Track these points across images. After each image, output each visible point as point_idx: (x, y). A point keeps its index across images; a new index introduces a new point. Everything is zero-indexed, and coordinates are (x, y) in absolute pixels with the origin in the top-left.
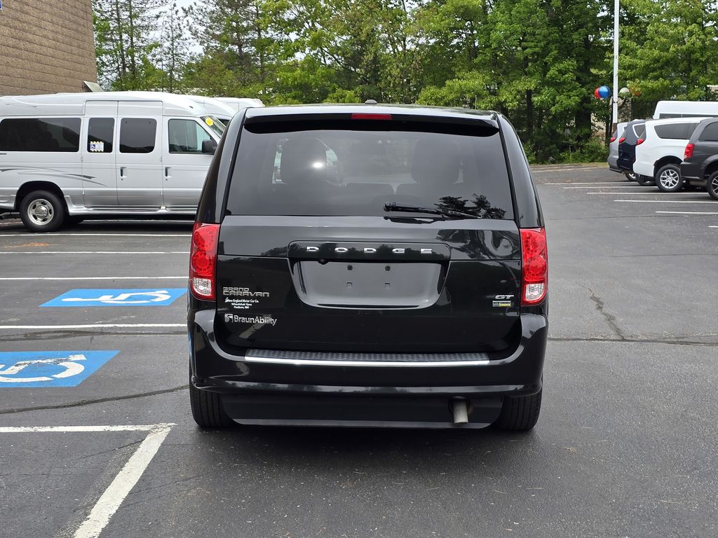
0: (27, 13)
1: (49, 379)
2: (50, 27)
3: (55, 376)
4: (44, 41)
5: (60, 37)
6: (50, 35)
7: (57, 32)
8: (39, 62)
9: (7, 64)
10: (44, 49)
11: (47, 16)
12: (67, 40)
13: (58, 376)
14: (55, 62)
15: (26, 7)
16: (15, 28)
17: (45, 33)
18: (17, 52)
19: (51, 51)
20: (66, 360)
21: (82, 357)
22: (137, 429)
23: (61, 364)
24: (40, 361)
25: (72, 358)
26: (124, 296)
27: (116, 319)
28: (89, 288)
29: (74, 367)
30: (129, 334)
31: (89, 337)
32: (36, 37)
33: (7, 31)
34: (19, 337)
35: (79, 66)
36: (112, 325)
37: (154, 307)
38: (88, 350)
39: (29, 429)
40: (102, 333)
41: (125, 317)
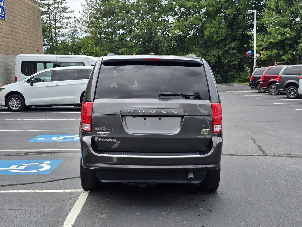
0: (16, 21)
1: (37, 171)
2: (25, 26)
3: (39, 170)
4: (22, 32)
5: (29, 30)
6: (25, 30)
7: (28, 29)
8: (20, 41)
9: (8, 42)
10: (22, 36)
11: (23, 22)
12: (31, 32)
13: (41, 170)
14: (26, 41)
15: (15, 18)
16: (11, 27)
17: (23, 29)
18: (12, 37)
19: (25, 36)
20: (43, 164)
21: (49, 162)
22: (77, 191)
23: (41, 165)
24: (32, 164)
25: (45, 162)
26: (61, 138)
27: (60, 147)
28: (46, 134)
29: (46, 166)
30: (67, 153)
31: (50, 154)
32: (19, 31)
33: (8, 28)
34: (22, 154)
35: (36, 42)
36: (58, 149)
37: (75, 142)
38: (51, 159)
39: (32, 191)
40: (55, 153)
41: (63, 146)
